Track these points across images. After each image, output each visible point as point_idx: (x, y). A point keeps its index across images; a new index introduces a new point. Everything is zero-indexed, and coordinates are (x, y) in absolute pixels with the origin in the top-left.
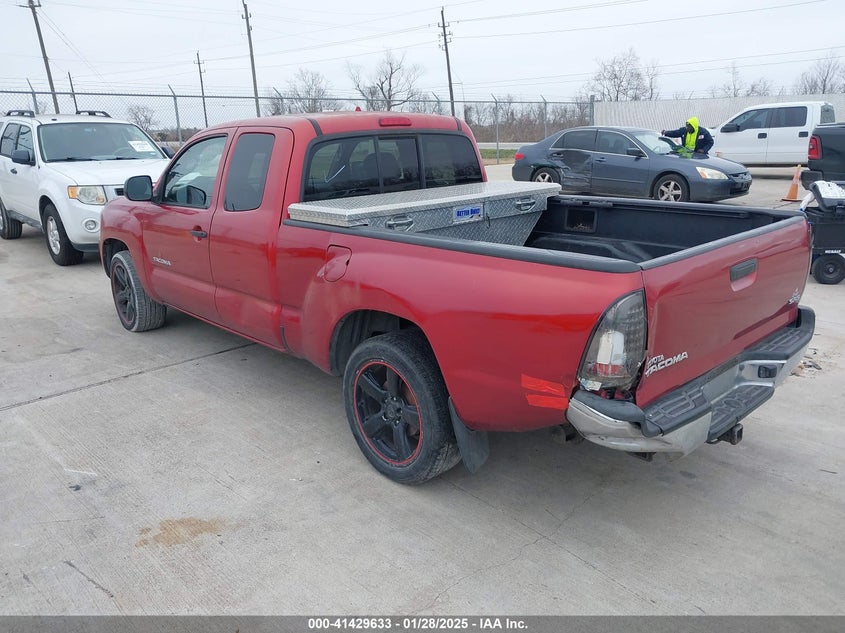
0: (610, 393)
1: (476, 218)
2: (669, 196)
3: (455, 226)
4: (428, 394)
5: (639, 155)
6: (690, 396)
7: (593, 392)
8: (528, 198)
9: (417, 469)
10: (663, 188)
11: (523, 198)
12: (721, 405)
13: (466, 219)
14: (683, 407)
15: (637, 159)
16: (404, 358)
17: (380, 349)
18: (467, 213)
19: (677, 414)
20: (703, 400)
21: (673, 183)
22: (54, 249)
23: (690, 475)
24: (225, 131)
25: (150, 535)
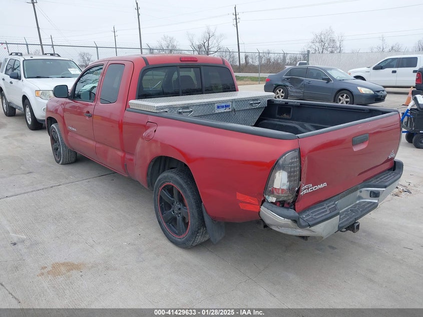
0: (282, 204)
1: (227, 110)
2: (343, 102)
3: (216, 113)
4: (193, 201)
5: (328, 80)
6: (328, 207)
7: (272, 203)
8: (257, 100)
9: (187, 240)
10: (340, 97)
11: (253, 100)
12: (347, 212)
13: (222, 110)
14: (323, 212)
15: (327, 83)
16: (181, 181)
17: (170, 177)
18: (223, 107)
19: (319, 216)
20: (335, 208)
21: (345, 95)
22: (29, 122)
23: (333, 248)
24: (103, 63)
25: (46, 270)
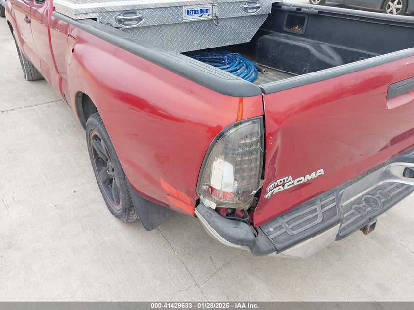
1: (205, 17)
2: (393, 10)
3: (186, 23)
6: (323, 207)
7: (211, 209)
8: (254, 3)
9: (122, 214)
10: (390, 3)
11: (249, 3)
12: (359, 204)
13: (196, 17)
18: (196, 12)
20: (334, 211)
